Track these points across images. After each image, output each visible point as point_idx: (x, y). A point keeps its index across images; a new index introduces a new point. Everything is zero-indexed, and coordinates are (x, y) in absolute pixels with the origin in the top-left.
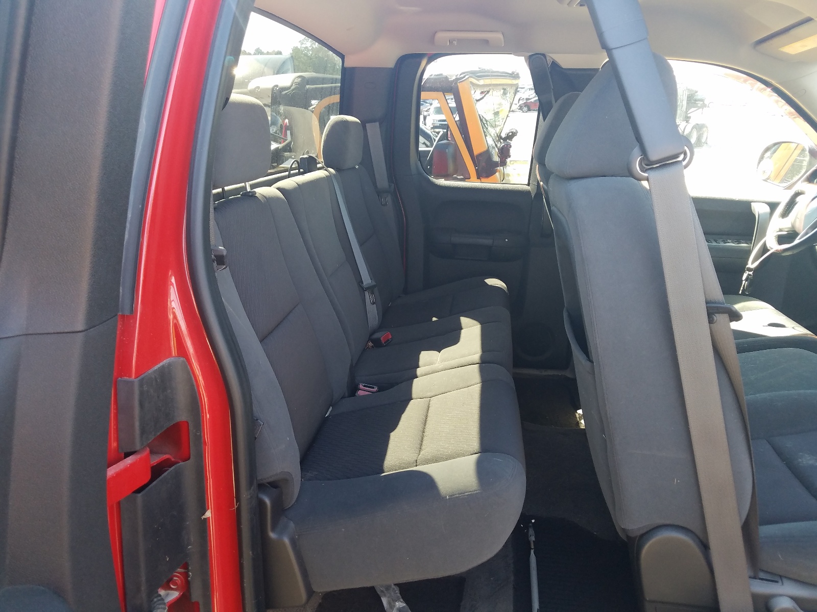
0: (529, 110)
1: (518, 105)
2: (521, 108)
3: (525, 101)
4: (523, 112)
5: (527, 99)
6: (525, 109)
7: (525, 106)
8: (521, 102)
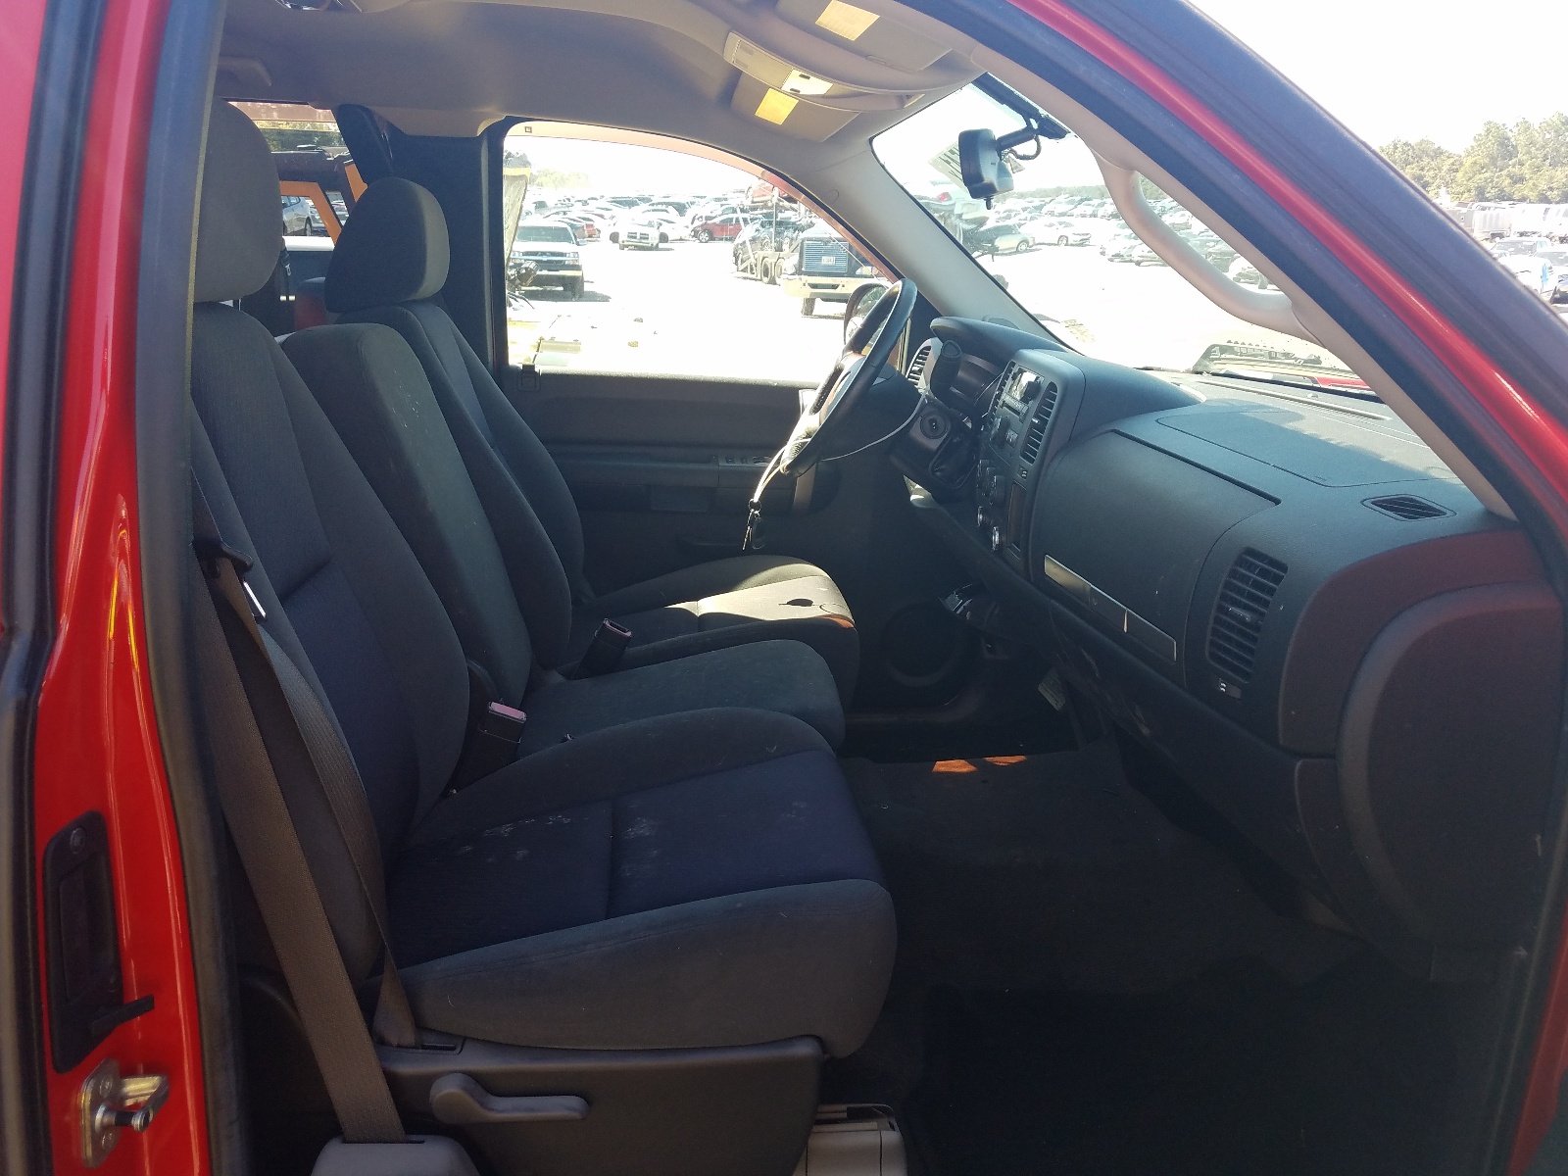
0: (712, 238)
1: (691, 227)
2: (696, 234)
3: (704, 221)
4: (701, 242)
5: (708, 218)
6: (704, 236)
7: (704, 231)
8: (697, 223)
